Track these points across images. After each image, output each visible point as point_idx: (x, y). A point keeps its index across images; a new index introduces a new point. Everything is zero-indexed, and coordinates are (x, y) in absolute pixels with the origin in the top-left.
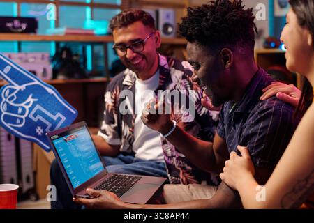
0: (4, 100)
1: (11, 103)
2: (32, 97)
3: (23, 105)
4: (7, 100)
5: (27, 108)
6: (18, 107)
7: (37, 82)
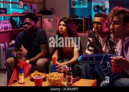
0: (102, 70)
1: (104, 70)
2: (108, 62)
3: (108, 67)
4: (103, 70)
5: (110, 66)
6: (107, 69)
7: (104, 55)
